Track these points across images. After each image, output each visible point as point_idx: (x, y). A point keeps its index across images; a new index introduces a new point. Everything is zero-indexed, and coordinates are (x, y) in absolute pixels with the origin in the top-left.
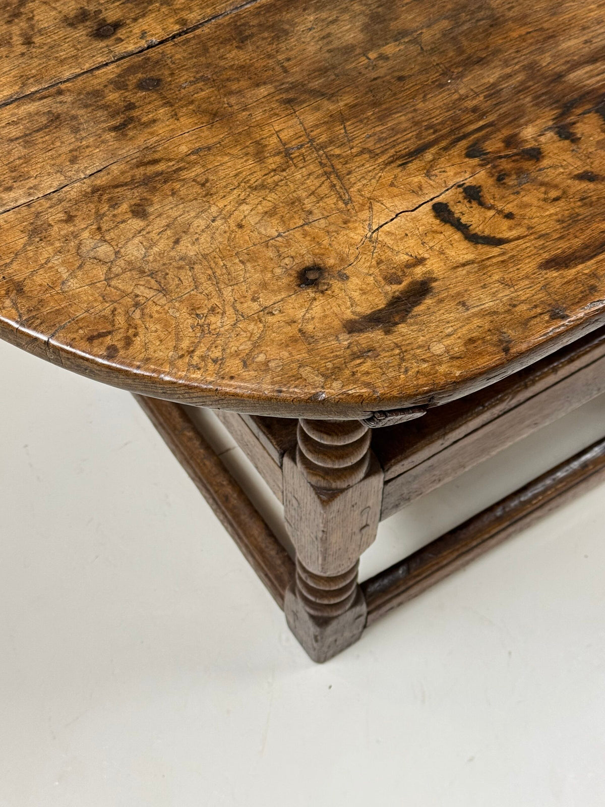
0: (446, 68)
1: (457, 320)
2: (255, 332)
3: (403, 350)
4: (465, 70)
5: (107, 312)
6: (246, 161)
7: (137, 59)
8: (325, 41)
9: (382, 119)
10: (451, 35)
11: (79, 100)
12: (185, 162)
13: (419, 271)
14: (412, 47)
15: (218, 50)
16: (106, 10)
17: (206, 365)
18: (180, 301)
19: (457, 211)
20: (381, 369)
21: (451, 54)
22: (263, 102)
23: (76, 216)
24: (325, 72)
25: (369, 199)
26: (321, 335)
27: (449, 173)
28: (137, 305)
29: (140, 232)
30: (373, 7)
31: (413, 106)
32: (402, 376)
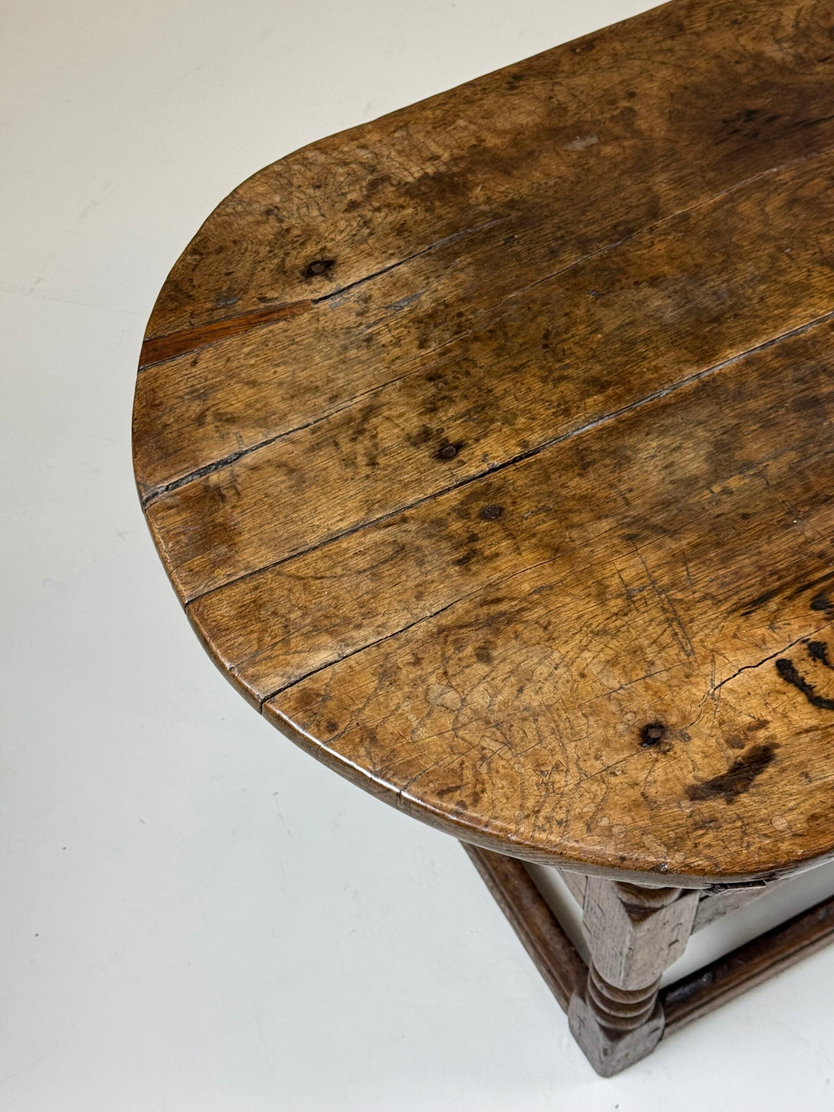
0: (793, 506)
1: (800, 792)
2: (598, 793)
3: (746, 822)
4: (813, 509)
5: (455, 765)
6: (588, 603)
7: (479, 485)
8: (668, 471)
9: (725, 561)
10: (799, 469)
11: (424, 529)
12: (528, 603)
13: (761, 735)
14: (757, 481)
15: (560, 477)
16: (448, 428)
17: (551, 827)
18: (525, 756)
19: (801, 670)
20: (724, 842)
21: (798, 491)
22: (604, 538)
23: (422, 659)
24: (668, 506)
25: (712, 651)
26: (663, 800)
27: (793, 626)
28: (483, 758)
29: (485, 678)
30: (718, 433)
31: (758, 548)
32: (744, 852)
